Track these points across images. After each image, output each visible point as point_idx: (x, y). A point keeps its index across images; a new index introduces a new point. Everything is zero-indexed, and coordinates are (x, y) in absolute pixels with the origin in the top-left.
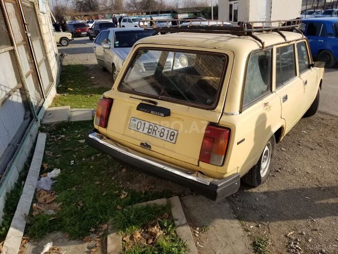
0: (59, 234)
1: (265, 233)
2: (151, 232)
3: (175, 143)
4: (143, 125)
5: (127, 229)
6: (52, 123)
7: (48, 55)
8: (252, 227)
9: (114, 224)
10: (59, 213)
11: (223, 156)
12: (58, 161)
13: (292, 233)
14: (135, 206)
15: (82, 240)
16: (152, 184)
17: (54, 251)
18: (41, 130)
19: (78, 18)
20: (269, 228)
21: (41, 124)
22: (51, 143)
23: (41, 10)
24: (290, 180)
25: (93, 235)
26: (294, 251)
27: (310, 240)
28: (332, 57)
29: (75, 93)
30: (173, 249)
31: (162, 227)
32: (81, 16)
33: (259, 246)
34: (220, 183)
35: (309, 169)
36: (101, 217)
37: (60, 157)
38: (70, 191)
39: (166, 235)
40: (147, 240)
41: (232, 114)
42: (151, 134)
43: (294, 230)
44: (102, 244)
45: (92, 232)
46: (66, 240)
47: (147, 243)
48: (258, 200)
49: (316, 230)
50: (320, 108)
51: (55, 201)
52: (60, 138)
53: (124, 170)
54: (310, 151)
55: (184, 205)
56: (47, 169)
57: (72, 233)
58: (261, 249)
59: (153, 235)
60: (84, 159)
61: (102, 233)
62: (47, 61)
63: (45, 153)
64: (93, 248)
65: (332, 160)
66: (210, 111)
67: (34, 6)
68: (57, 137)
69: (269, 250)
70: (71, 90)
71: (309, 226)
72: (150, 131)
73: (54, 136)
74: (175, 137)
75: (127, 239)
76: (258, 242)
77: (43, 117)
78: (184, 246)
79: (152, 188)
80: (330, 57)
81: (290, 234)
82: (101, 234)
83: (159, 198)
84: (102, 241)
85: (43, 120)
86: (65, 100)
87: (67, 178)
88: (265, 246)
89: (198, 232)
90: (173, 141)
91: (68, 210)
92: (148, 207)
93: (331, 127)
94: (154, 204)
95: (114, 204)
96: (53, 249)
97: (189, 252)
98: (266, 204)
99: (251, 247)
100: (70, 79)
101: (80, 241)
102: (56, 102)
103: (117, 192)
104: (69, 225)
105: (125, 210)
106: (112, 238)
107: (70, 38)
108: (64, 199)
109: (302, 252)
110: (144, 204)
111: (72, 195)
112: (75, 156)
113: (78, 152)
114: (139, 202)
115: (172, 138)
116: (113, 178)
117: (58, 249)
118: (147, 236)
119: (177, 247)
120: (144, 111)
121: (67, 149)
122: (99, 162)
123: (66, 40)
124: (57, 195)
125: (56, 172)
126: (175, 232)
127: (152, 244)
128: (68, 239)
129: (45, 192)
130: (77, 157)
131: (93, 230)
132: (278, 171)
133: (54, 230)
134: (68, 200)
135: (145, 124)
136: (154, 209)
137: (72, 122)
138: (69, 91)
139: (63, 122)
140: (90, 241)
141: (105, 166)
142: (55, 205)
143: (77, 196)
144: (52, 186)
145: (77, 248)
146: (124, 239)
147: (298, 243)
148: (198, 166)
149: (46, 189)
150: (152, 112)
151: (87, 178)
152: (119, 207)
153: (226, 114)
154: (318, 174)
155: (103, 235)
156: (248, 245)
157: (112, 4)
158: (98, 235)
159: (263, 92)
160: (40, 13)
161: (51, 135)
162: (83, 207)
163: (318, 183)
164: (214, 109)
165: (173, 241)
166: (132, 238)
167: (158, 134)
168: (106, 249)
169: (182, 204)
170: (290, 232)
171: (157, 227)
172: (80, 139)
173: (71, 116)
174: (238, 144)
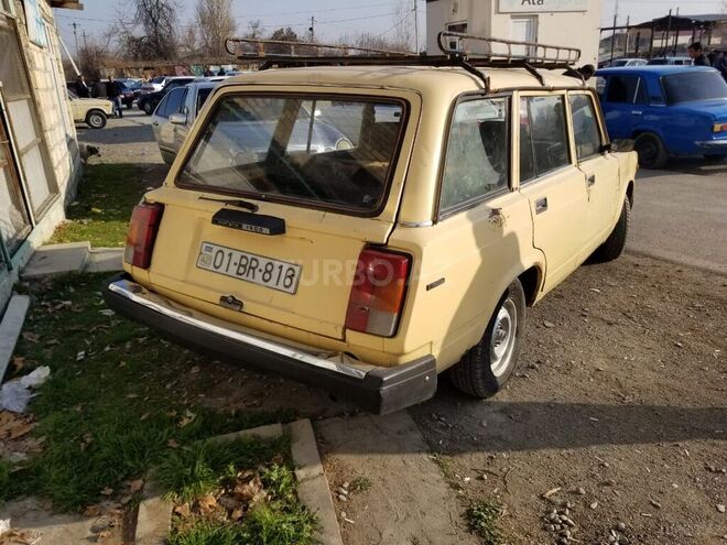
0: (30, 502)
1: (496, 491)
2: (241, 494)
3: (295, 293)
4: (226, 258)
5: (187, 489)
6: (45, 276)
7: (48, 135)
8: (467, 479)
9: (157, 478)
10: (36, 459)
11: (396, 315)
12: (48, 354)
13: (555, 490)
14: (210, 440)
15: (81, 513)
16: (257, 397)
17: (13, 539)
18: (18, 289)
19: (131, 73)
20: (505, 483)
21: (20, 278)
22: (38, 317)
23: (32, 38)
24: (560, 385)
25: (108, 502)
26: (558, 527)
27: (594, 506)
28: (661, 146)
29: (106, 218)
30: (284, 526)
31: (266, 484)
32: (137, 69)
33: (480, 517)
34: (387, 375)
35: (601, 363)
36: (130, 464)
37: (55, 344)
38: (68, 412)
39: (274, 499)
40: (230, 512)
41: (417, 226)
42: (244, 277)
43: (560, 485)
44: (126, 521)
45: (106, 497)
46: (45, 514)
47: (229, 517)
48: (485, 425)
49: (608, 484)
50: (630, 243)
51: (31, 434)
52: (59, 307)
53: (195, 370)
54: (605, 327)
55: (322, 438)
56: (23, 369)
57: (61, 500)
58: (483, 524)
59: (244, 501)
60: (107, 349)
61: (129, 498)
62: (43, 147)
63: (21, 337)
64: (103, 529)
65: (652, 343)
66: (368, 220)
67: (16, 28)
68: (54, 305)
69: (500, 526)
70: (99, 211)
71: (593, 476)
72: (242, 270)
73: (48, 304)
74: (295, 279)
75: (185, 509)
76: (479, 509)
77: (28, 264)
78: (312, 521)
79: (254, 405)
80: (656, 145)
81: (550, 492)
82: (125, 500)
83: (265, 424)
84: (126, 514)
85: (27, 269)
86: (83, 233)
87: (64, 386)
88: (494, 517)
89: (346, 492)
90: (292, 289)
91: (57, 451)
92: (238, 441)
93: (653, 280)
94: (254, 436)
95: (162, 438)
96: (11, 535)
97: (322, 533)
98: (503, 433)
99: (460, 521)
100: (98, 191)
101: (78, 516)
102: (60, 234)
103: (174, 413)
104: (54, 481)
105: (185, 448)
106: (148, 508)
107: (108, 111)
108: (50, 429)
109: (575, 530)
110: (232, 436)
111: (70, 421)
112: (88, 343)
113: (97, 334)
114: (220, 432)
115: (288, 281)
116: (168, 386)
117: (22, 535)
118: (231, 502)
119: (294, 522)
120: (227, 225)
121: (74, 328)
122: (140, 354)
123: (101, 116)
124: (37, 421)
125: (40, 375)
126: (295, 493)
127: (240, 519)
128: (51, 511)
129: (11, 415)
130: (92, 344)
131: (109, 491)
132: (533, 367)
133: (20, 494)
134: (61, 431)
135: (230, 255)
136: (252, 446)
137: (90, 273)
138: (95, 214)
139: (70, 272)
140: (100, 515)
141: (153, 361)
142: (31, 442)
143: (81, 424)
144: (29, 404)
145: (67, 531)
146: (178, 509)
147: (567, 512)
148: (344, 340)
149: (15, 409)
150: (244, 226)
151: (110, 387)
152: (172, 443)
153: (403, 225)
154: (619, 373)
155: (130, 501)
156: (455, 517)
157: (207, 45)
158: (119, 502)
159: (488, 188)
160: (30, 44)
161: (41, 300)
162: (91, 444)
163: (618, 391)
164: (378, 215)
165: (289, 511)
166: (195, 508)
167: (259, 275)
168: (134, 532)
169: (315, 436)
170: (551, 489)
171: (255, 482)
172: (103, 307)
173: (91, 262)
174: (428, 288)
